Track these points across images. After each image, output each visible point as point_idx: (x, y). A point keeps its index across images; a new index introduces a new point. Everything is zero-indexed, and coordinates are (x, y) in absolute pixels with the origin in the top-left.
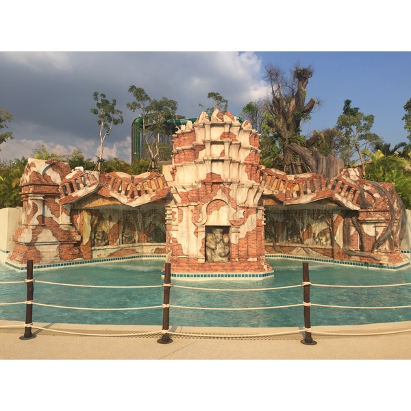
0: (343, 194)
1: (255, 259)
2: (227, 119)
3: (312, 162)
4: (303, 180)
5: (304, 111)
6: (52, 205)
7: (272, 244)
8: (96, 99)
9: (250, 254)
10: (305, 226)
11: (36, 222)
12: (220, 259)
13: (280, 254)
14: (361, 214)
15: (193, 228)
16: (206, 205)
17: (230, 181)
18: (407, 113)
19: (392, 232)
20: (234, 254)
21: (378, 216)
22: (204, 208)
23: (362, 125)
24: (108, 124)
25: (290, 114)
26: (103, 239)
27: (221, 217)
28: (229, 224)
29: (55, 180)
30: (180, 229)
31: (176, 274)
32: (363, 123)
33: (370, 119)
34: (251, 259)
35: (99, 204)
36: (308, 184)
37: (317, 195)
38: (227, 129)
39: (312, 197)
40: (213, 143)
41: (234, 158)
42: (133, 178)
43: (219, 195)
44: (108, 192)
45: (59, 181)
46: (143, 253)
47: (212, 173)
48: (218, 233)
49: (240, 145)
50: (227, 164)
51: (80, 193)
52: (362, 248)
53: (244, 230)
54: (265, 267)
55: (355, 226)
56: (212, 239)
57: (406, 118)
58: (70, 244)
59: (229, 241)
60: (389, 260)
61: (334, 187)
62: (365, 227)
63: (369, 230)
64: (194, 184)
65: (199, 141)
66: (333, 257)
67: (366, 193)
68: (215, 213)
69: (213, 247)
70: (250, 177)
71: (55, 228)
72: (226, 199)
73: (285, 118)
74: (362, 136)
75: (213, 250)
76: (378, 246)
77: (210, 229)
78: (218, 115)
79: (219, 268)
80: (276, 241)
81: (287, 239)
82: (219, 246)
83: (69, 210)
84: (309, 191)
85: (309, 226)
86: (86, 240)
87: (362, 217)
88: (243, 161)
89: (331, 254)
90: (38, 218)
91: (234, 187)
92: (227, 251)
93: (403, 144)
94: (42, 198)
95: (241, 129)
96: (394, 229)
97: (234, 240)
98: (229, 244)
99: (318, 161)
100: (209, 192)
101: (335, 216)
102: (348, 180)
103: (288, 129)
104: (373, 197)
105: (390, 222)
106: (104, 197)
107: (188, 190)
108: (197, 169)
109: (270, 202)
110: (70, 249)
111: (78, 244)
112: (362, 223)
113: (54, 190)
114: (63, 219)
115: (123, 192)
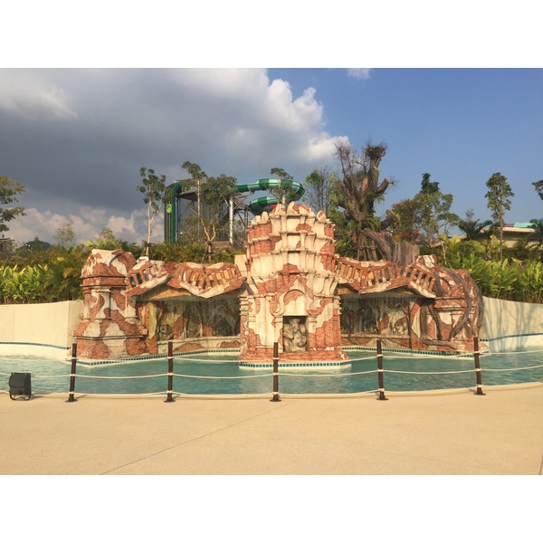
0: (418, 281)
1: (333, 349)
2: (303, 211)
3: (387, 248)
4: (378, 268)
5: (377, 192)
6: (117, 297)
7: (347, 336)
8: (143, 174)
9: (327, 343)
10: (382, 315)
11: (103, 316)
12: (298, 348)
13: (356, 346)
14: (437, 302)
15: (271, 319)
16: (283, 295)
17: (306, 271)
18: (489, 190)
19: (469, 320)
20: (312, 344)
21: (454, 304)
22: (281, 298)
23: (441, 204)
24: (156, 202)
25: (363, 194)
26: (168, 334)
27: (298, 307)
28: (306, 314)
29: (121, 270)
30: (257, 320)
31: (256, 364)
32: (442, 202)
33: (449, 198)
34: (328, 349)
35: (168, 296)
36: (383, 272)
37: (392, 284)
38: (302, 221)
39: (387, 285)
40: (289, 234)
41: (310, 249)
42: (204, 269)
43: (296, 285)
44: (178, 283)
45: (124, 272)
46: (208, 347)
47: (288, 264)
48: (295, 323)
49: (316, 235)
50: (303, 255)
51: (149, 284)
52: (439, 337)
53: (321, 319)
54: (342, 356)
55: (431, 314)
56: (290, 329)
57: (489, 195)
58: (136, 338)
59: (306, 331)
60: (466, 348)
61: (409, 275)
62: (441, 315)
63: (446, 318)
64: (271, 275)
65: (276, 232)
66: (410, 347)
67: (441, 281)
68: (292, 303)
69: (291, 337)
70: (326, 268)
71: (121, 320)
72: (303, 289)
73: (358, 199)
74: (441, 215)
75: (291, 340)
76: (455, 335)
77: (287, 320)
78: (293, 208)
79: (297, 357)
80: (351, 332)
81: (363, 330)
82: (297, 336)
83: (134, 302)
84: (384, 279)
85: (385, 315)
86: (152, 334)
87: (438, 304)
88: (318, 252)
89: (408, 344)
90: (105, 311)
91: (310, 277)
92: (304, 340)
93: (488, 223)
94: (108, 290)
95: (316, 220)
96: (471, 316)
97: (311, 329)
98: (306, 334)
99: (393, 247)
100: (286, 282)
101: (412, 304)
102: (423, 268)
103: (361, 209)
104: (449, 285)
105: (466, 309)
106: (172, 288)
107: (265, 280)
108: (274, 260)
109: (345, 291)
110: (137, 344)
111: (144, 338)
112: (438, 311)
113: (120, 281)
114: (129, 312)
115: (195, 283)
